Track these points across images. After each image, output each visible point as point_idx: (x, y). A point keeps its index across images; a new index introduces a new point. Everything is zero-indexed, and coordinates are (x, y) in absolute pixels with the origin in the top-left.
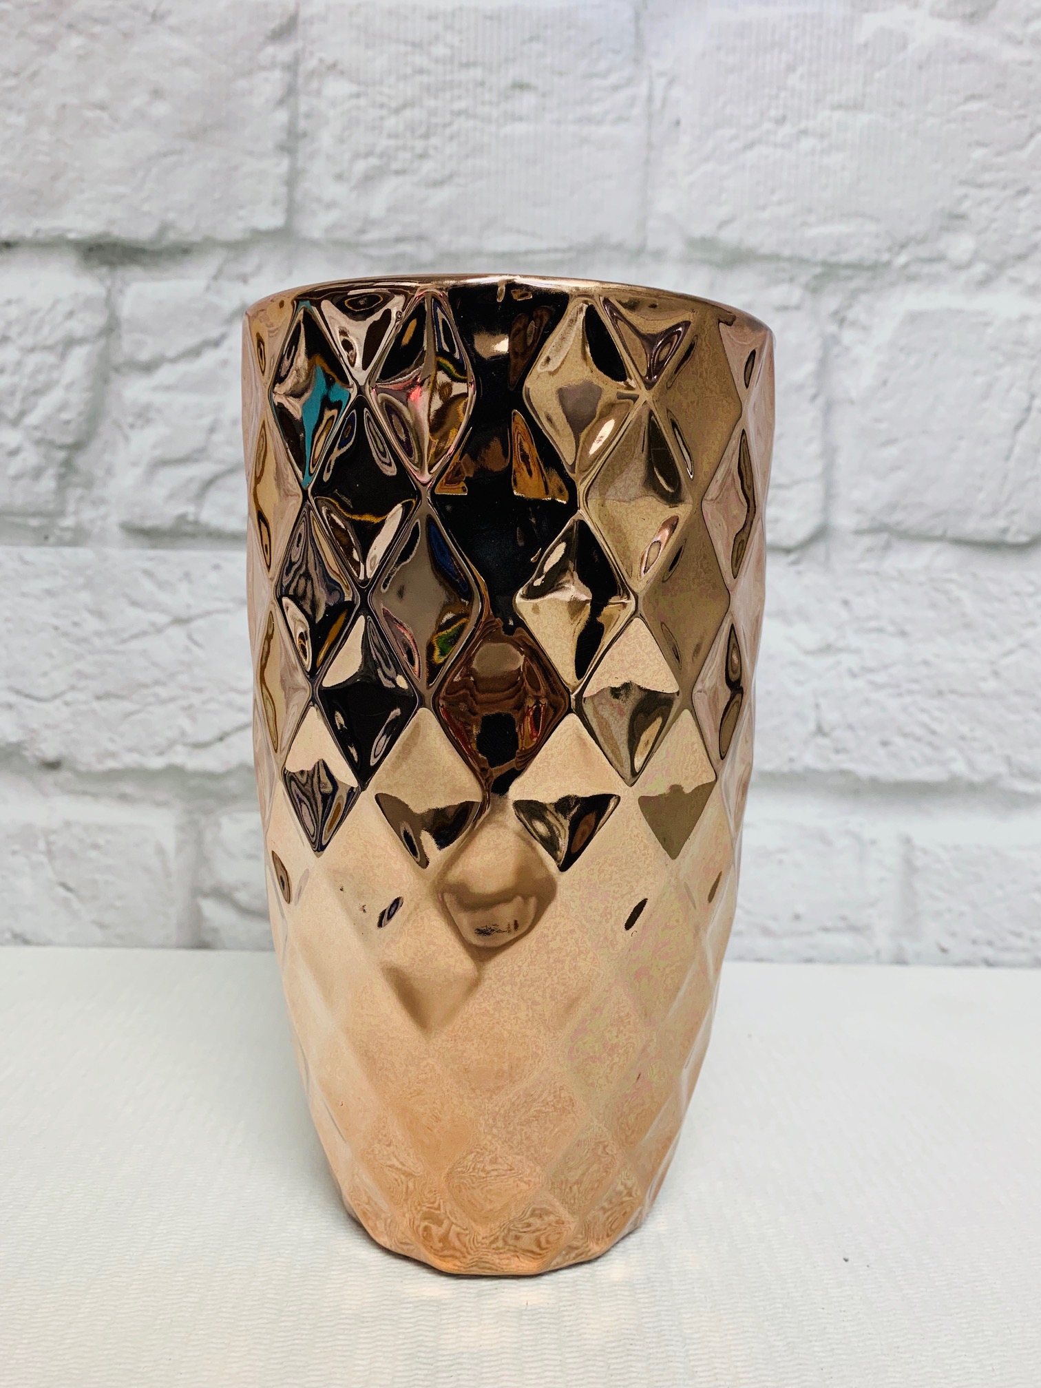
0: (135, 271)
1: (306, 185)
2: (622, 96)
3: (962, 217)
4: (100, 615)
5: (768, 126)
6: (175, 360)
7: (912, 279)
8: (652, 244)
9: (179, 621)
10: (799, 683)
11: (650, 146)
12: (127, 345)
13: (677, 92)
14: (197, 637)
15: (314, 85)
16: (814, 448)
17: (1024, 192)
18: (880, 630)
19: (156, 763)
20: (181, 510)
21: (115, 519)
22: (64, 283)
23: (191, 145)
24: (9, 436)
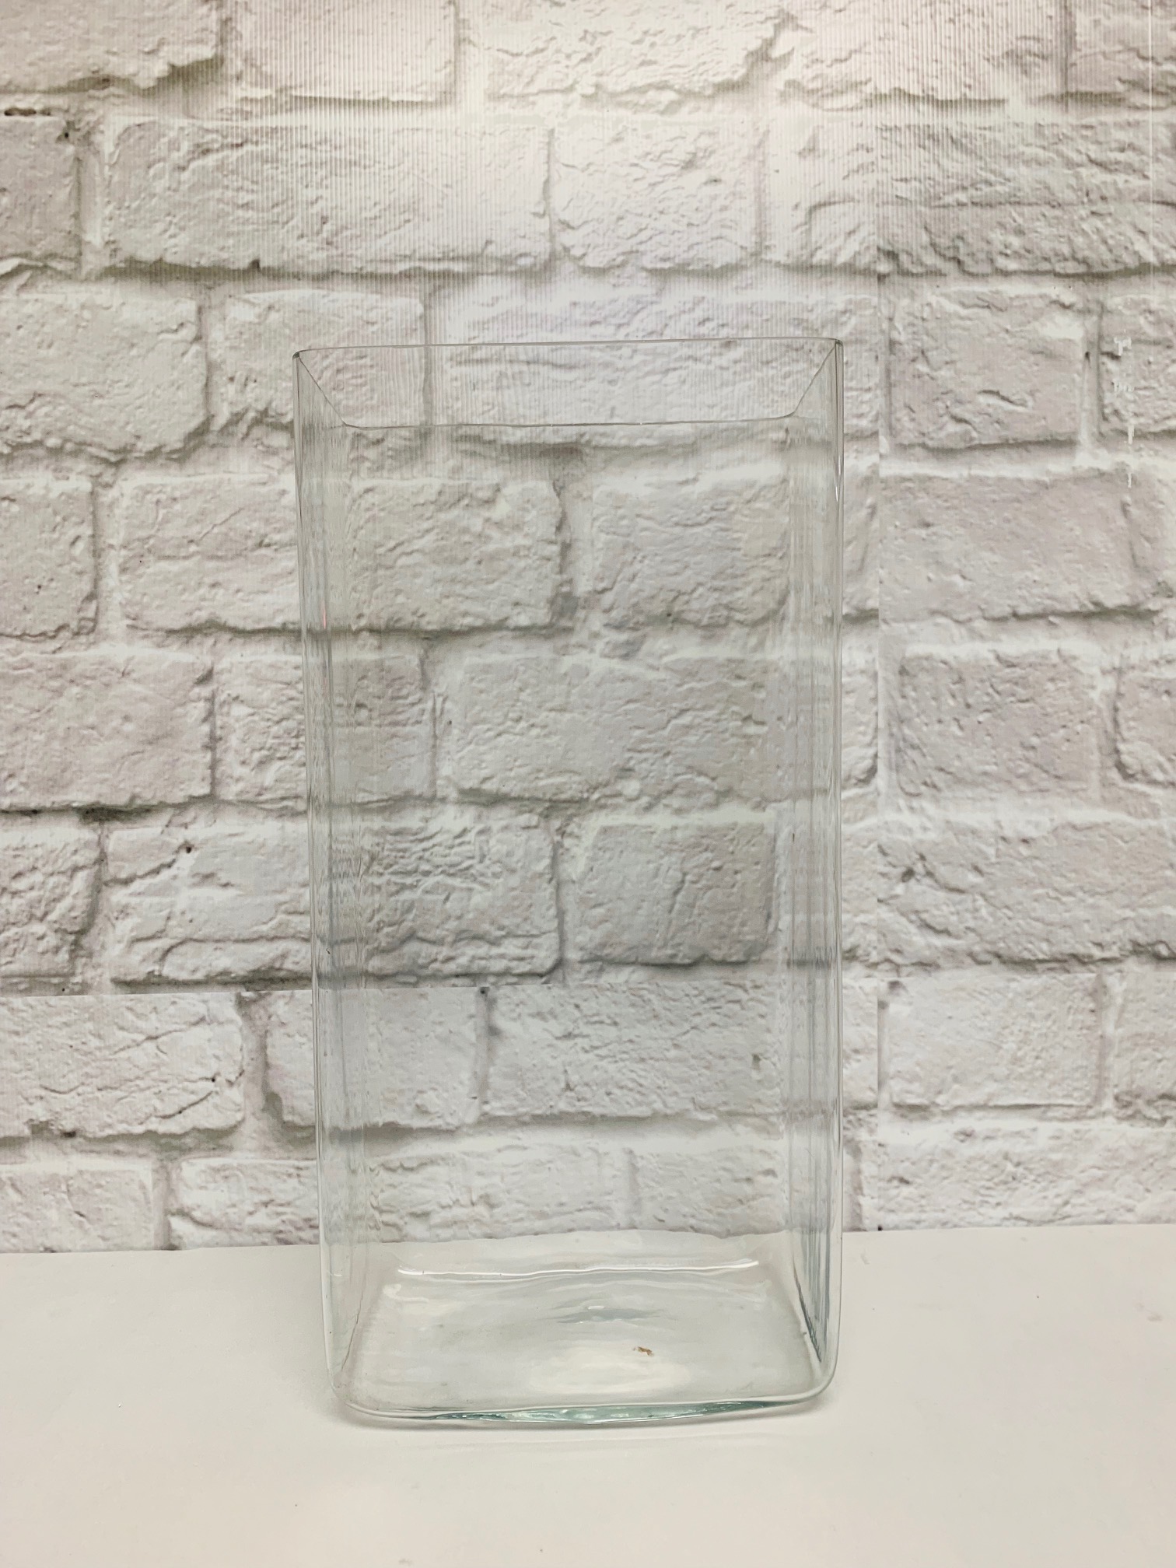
0: (118, 824)
1: (221, 769)
2: (416, 709)
3: (630, 770)
4: (99, 1036)
5: (509, 723)
6: (142, 877)
7: (603, 807)
8: (439, 794)
9: (151, 1038)
10: (554, 1058)
11: (435, 737)
12: (112, 870)
13: (448, 705)
14: (163, 1048)
15: (225, 709)
16: (553, 912)
17: (668, 754)
18: (602, 1022)
19: (139, 1129)
20: (150, 969)
21: (107, 976)
22: (69, 834)
23: (149, 748)
24: (38, 928)
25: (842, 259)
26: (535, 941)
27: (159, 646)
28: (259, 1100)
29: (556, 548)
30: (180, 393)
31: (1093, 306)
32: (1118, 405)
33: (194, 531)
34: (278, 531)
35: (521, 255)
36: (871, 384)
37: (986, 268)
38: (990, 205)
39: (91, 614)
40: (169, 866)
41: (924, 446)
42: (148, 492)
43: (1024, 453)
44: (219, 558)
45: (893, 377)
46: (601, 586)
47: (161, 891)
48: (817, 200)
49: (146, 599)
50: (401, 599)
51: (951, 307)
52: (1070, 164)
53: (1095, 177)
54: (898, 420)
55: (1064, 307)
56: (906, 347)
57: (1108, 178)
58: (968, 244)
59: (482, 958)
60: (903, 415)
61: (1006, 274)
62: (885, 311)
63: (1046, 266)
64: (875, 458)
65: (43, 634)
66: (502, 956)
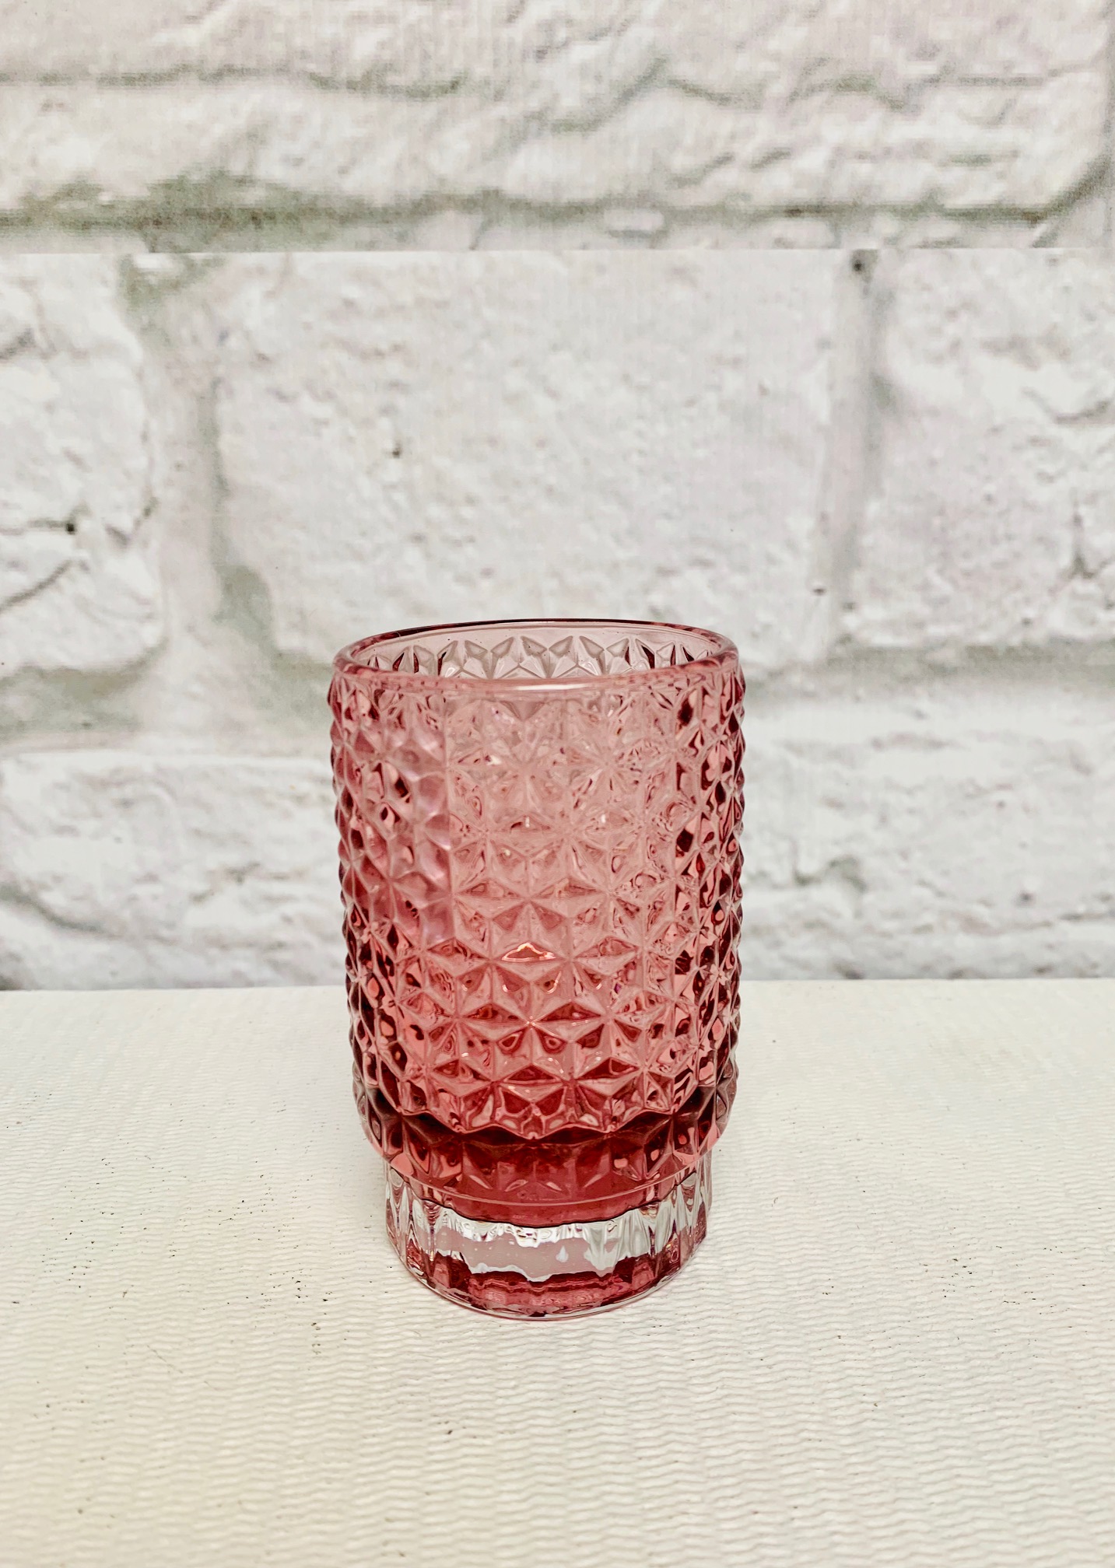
26: (1029, 98)
28: (205, 590)
59: (861, 156)
66: (920, 150)
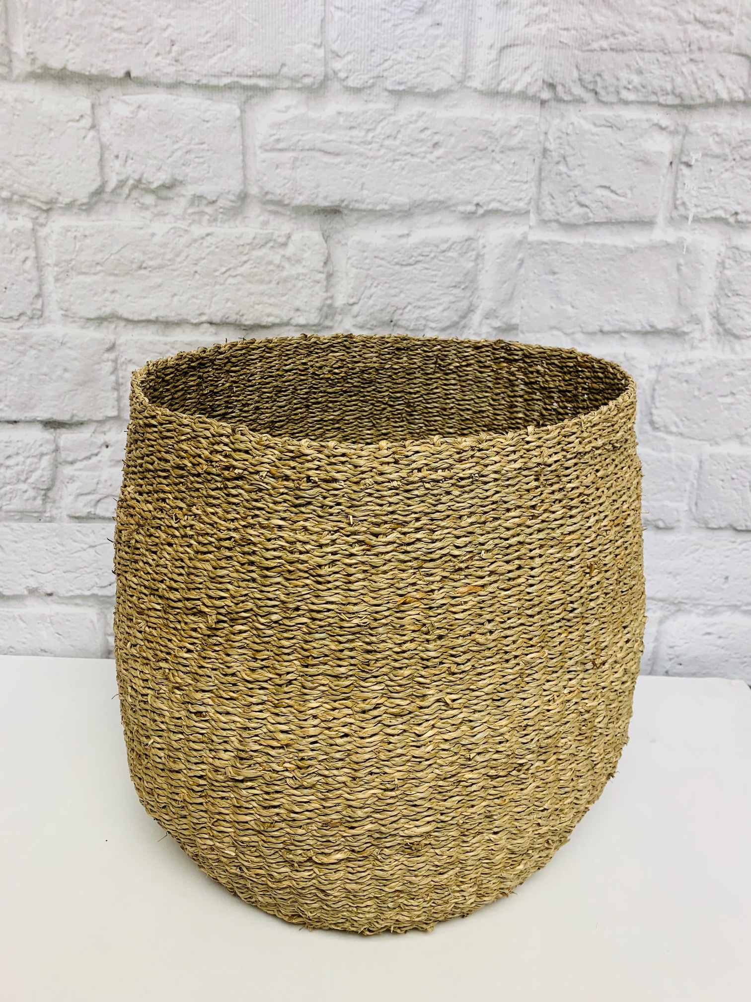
0: (63, 430)
1: (123, 401)
4: (62, 545)
6: (81, 460)
9: (91, 547)
12: (63, 455)
14: (99, 552)
15: (124, 367)
19: (88, 593)
20: (89, 510)
21: (65, 514)
22: (38, 434)
23: (80, 388)
24: (24, 487)
25: (518, 88)
27: (82, 328)
29: (323, 276)
30: (84, 165)
31: (681, 130)
32: (686, 199)
33: (99, 257)
34: (152, 259)
35: (305, 76)
36: (529, 179)
37: (614, 99)
38: (622, 51)
39: (39, 306)
40: (96, 455)
41: (557, 221)
42: (69, 231)
43: (621, 229)
44: (116, 275)
45: (543, 174)
46: (352, 301)
47: (94, 468)
48: (505, 43)
49: (72, 299)
50: (229, 304)
51: (587, 126)
52: (681, 22)
53: (697, 32)
54: (543, 203)
55: (662, 129)
56: (553, 153)
57: (705, 33)
58: (603, 80)
60: (547, 200)
61: (626, 103)
62: (543, 128)
63: (653, 98)
64: (526, 228)
65: (11, 317)
